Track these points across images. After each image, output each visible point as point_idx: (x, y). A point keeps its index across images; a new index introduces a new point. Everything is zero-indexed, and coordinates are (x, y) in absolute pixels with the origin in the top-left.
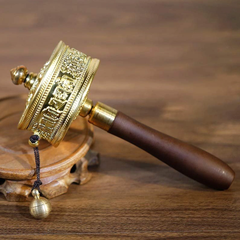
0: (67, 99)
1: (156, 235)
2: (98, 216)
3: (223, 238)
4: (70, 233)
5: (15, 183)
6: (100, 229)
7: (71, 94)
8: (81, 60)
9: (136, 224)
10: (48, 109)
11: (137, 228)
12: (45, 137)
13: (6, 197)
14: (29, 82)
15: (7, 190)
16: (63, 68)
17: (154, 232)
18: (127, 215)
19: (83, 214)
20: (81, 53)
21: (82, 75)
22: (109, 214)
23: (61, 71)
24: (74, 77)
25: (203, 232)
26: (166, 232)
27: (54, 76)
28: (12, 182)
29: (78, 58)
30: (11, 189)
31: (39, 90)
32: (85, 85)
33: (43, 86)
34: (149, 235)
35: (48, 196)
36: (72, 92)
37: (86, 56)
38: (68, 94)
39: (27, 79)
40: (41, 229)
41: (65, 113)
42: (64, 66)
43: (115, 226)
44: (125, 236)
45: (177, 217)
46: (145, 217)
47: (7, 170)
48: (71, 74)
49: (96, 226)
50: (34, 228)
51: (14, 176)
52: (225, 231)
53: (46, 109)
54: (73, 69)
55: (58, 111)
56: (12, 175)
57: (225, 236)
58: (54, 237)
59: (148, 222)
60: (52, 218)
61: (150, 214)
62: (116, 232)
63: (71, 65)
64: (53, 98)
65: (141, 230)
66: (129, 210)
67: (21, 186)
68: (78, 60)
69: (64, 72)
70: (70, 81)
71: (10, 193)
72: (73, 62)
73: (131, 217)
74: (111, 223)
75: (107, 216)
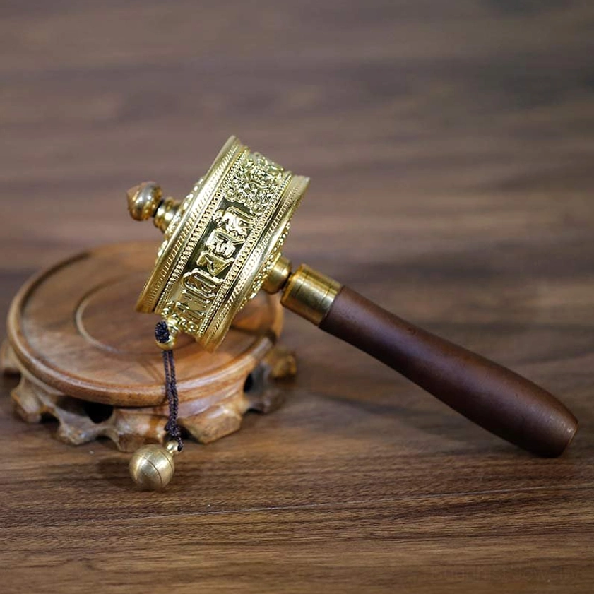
0: (234, 255)
1: (426, 502)
2: (305, 473)
3: (563, 500)
4: (253, 509)
5: (137, 414)
6: (312, 498)
7: (244, 246)
8: (269, 177)
9: (384, 484)
10: (194, 274)
11: (386, 491)
12: (190, 330)
13: (118, 445)
14: (162, 218)
15: (119, 429)
16: (229, 192)
17: (423, 498)
18: (364, 468)
19: (274, 472)
20: (273, 163)
21: (268, 208)
22: (326, 470)
23: (226, 197)
24: (251, 212)
25: (519, 492)
26: (448, 496)
27: (210, 206)
28: (129, 412)
29: (264, 173)
30: (128, 427)
31: (179, 235)
32: (272, 228)
33: (187, 227)
34: (413, 504)
35: (202, 439)
36: (244, 240)
37: (282, 169)
38: (235, 246)
39: (159, 209)
40: (194, 505)
41: (229, 283)
42: (233, 189)
43: (342, 491)
44: (365, 508)
45: (463, 467)
46: (399, 470)
47: (120, 387)
48: (245, 205)
49: (305, 492)
50: (179, 504)
51: (133, 398)
52: (564, 486)
53: (190, 274)
54: (252, 195)
55: (215, 280)
56: (130, 396)
57: (564, 497)
58: (223, 518)
59: (407, 479)
60: (212, 482)
61: (409, 463)
62: (346, 502)
63: (247, 186)
64: (207, 253)
65: (396, 494)
66: (367, 458)
67: (148, 419)
68: (263, 178)
69: (232, 200)
70: (243, 218)
71: (128, 434)
72: (252, 181)
73: (371, 471)
74: (334, 485)
75: (323, 473)
